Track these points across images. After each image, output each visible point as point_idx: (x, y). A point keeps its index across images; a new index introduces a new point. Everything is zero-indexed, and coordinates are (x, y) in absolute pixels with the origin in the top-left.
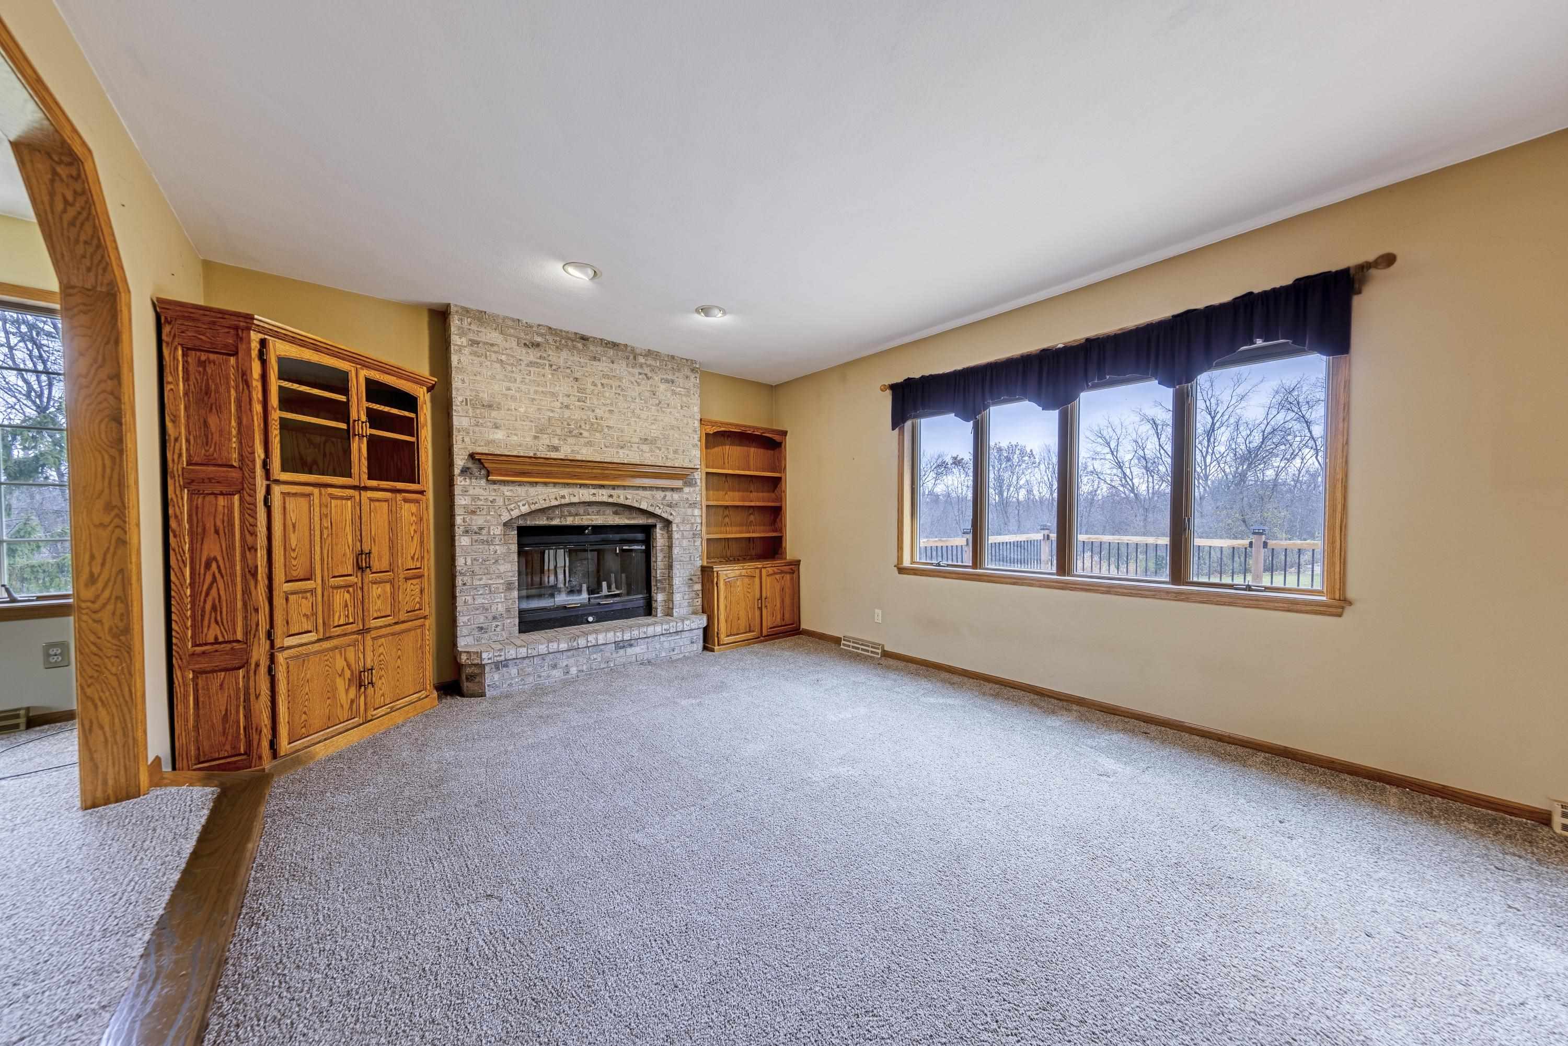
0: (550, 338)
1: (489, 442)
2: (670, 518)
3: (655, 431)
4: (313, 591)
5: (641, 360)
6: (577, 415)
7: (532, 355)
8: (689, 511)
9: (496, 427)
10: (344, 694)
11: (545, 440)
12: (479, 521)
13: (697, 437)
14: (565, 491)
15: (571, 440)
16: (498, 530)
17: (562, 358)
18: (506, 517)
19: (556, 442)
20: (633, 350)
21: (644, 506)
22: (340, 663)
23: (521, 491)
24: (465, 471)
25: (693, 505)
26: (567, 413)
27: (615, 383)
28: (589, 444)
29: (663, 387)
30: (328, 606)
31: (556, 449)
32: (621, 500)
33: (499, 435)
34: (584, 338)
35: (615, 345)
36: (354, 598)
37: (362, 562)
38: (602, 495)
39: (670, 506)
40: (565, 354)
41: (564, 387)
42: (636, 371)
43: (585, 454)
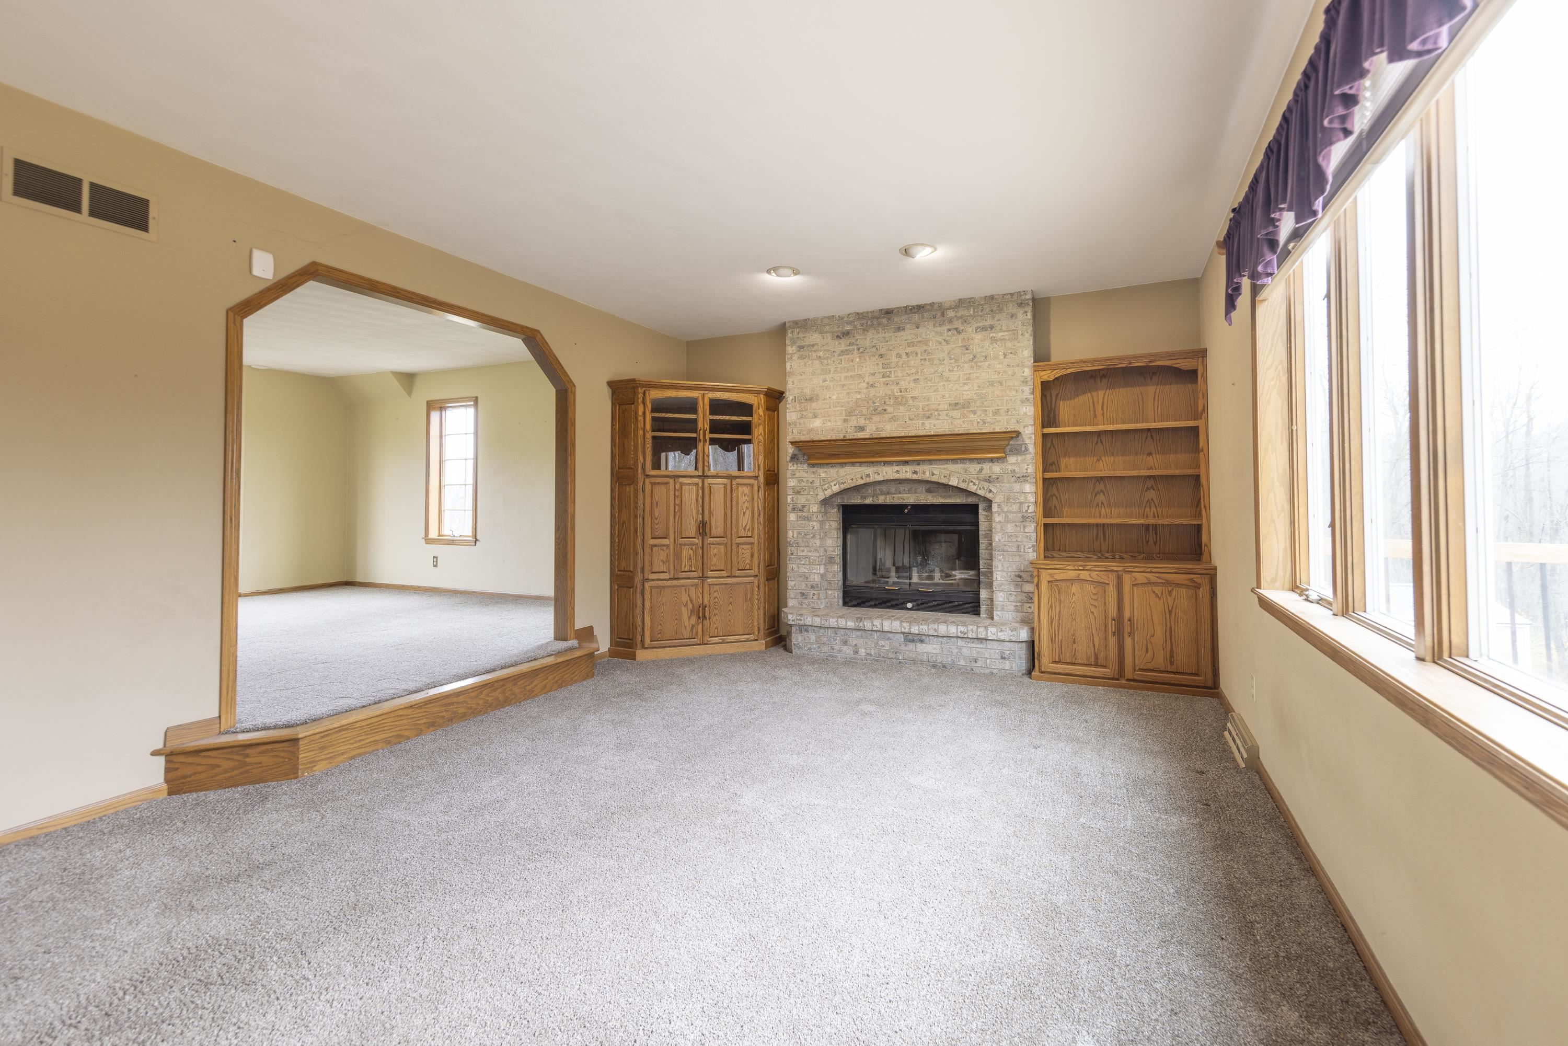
0: (857, 323)
1: (810, 431)
2: (989, 496)
3: (968, 392)
4: (668, 546)
5: (951, 314)
6: (882, 391)
7: (843, 345)
8: (1017, 487)
9: (815, 416)
10: (688, 620)
11: (854, 422)
12: (802, 500)
13: (1027, 389)
14: (870, 470)
15: (876, 418)
16: (815, 508)
17: (867, 340)
18: (821, 496)
19: (862, 422)
20: (940, 305)
21: (954, 482)
22: (685, 598)
23: (833, 472)
24: (794, 458)
25: (1022, 479)
26: (872, 392)
27: (919, 349)
28: (893, 419)
29: (978, 337)
30: (678, 557)
31: (862, 429)
32: (927, 476)
33: (817, 423)
34: (889, 312)
35: (920, 308)
36: (696, 552)
37: (703, 528)
38: (906, 472)
39: (989, 480)
40: (870, 335)
41: (870, 366)
42: (945, 328)
43: (890, 429)
